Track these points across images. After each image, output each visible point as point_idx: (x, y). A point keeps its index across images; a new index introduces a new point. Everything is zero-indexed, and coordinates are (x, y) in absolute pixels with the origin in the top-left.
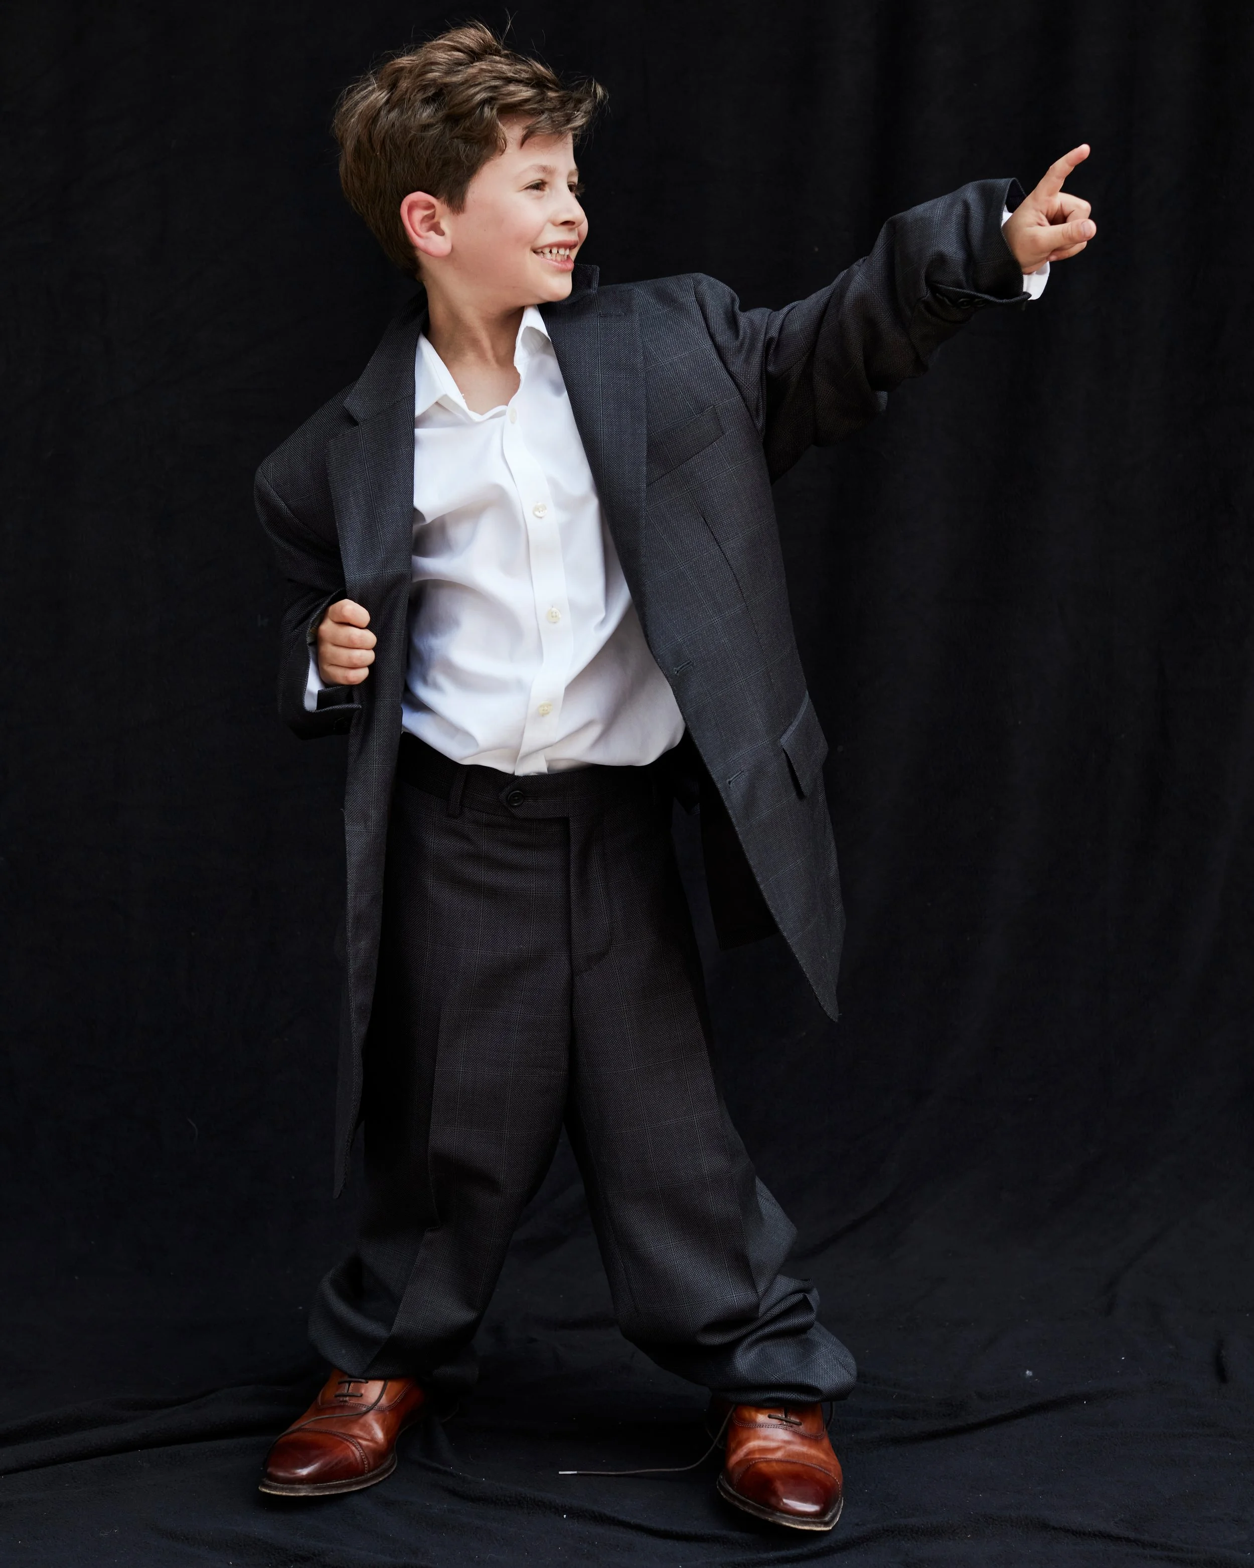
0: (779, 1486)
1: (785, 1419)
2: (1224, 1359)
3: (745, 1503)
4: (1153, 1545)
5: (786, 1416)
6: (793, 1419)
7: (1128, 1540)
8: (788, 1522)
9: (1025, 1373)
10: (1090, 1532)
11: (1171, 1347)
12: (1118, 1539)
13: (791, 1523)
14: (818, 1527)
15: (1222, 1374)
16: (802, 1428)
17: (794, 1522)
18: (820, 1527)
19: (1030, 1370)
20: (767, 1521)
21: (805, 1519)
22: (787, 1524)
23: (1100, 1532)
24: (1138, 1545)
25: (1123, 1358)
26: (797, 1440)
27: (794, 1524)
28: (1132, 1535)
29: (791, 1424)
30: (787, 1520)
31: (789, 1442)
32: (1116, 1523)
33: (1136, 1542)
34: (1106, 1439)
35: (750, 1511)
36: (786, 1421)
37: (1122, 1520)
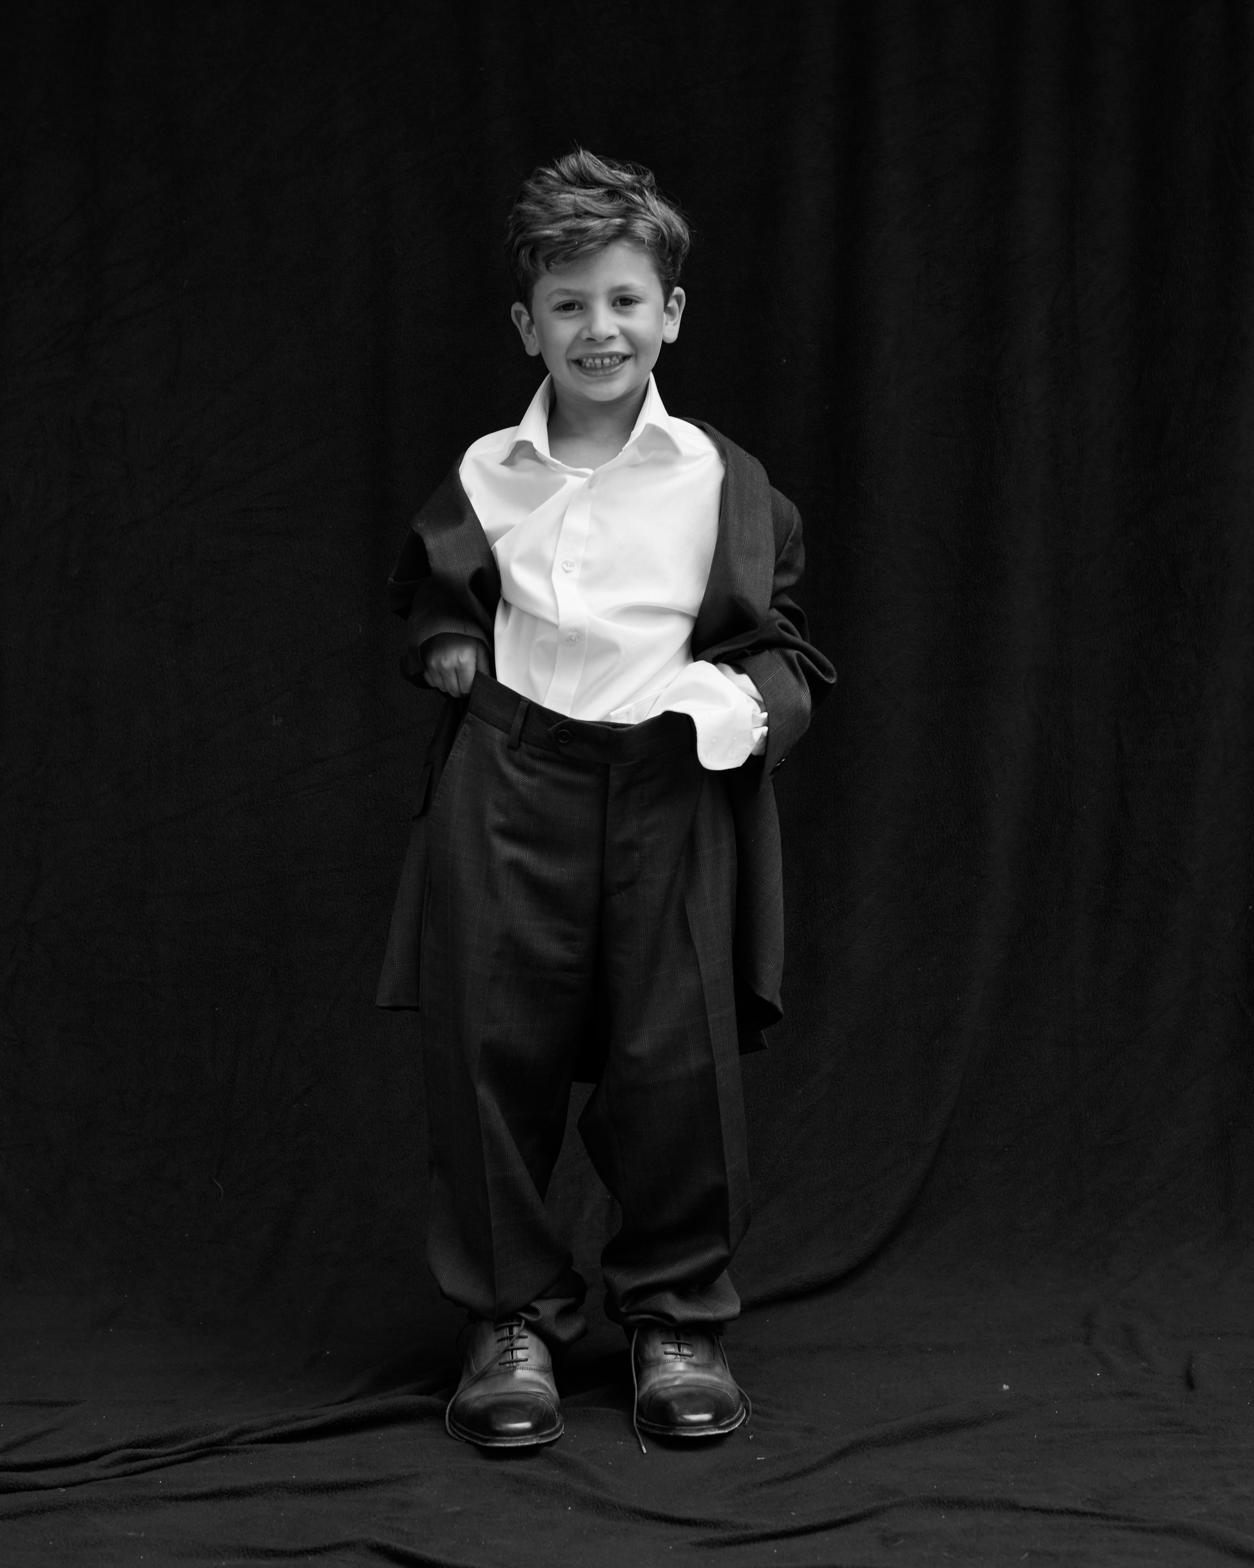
0: (676, 1406)
1: (679, 1353)
2: (1192, 1371)
3: (652, 1427)
4: (1117, 1518)
5: (679, 1350)
6: (685, 1351)
7: (1093, 1515)
8: (686, 1432)
9: (1002, 1386)
10: (1057, 1510)
11: (1144, 1364)
12: (1084, 1514)
13: (689, 1433)
14: (713, 1431)
15: (1190, 1383)
16: (694, 1359)
17: (691, 1431)
18: (715, 1431)
19: (1006, 1384)
20: (669, 1436)
21: (700, 1427)
22: (686, 1435)
23: (1067, 1509)
24: (1102, 1518)
25: (1098, 1374)
26: (692, 1369)
27: (691, 1433)
28: (1097, 1510)
29: (685, 1357)
30: (685, 1431)
31: (684, 1372)
32: (1083, 1502)
33: (1100, 1516)
34: (1078, 1437)
35: (657, 1432)
36: (680, 1355)
37: (1089, 1500)
